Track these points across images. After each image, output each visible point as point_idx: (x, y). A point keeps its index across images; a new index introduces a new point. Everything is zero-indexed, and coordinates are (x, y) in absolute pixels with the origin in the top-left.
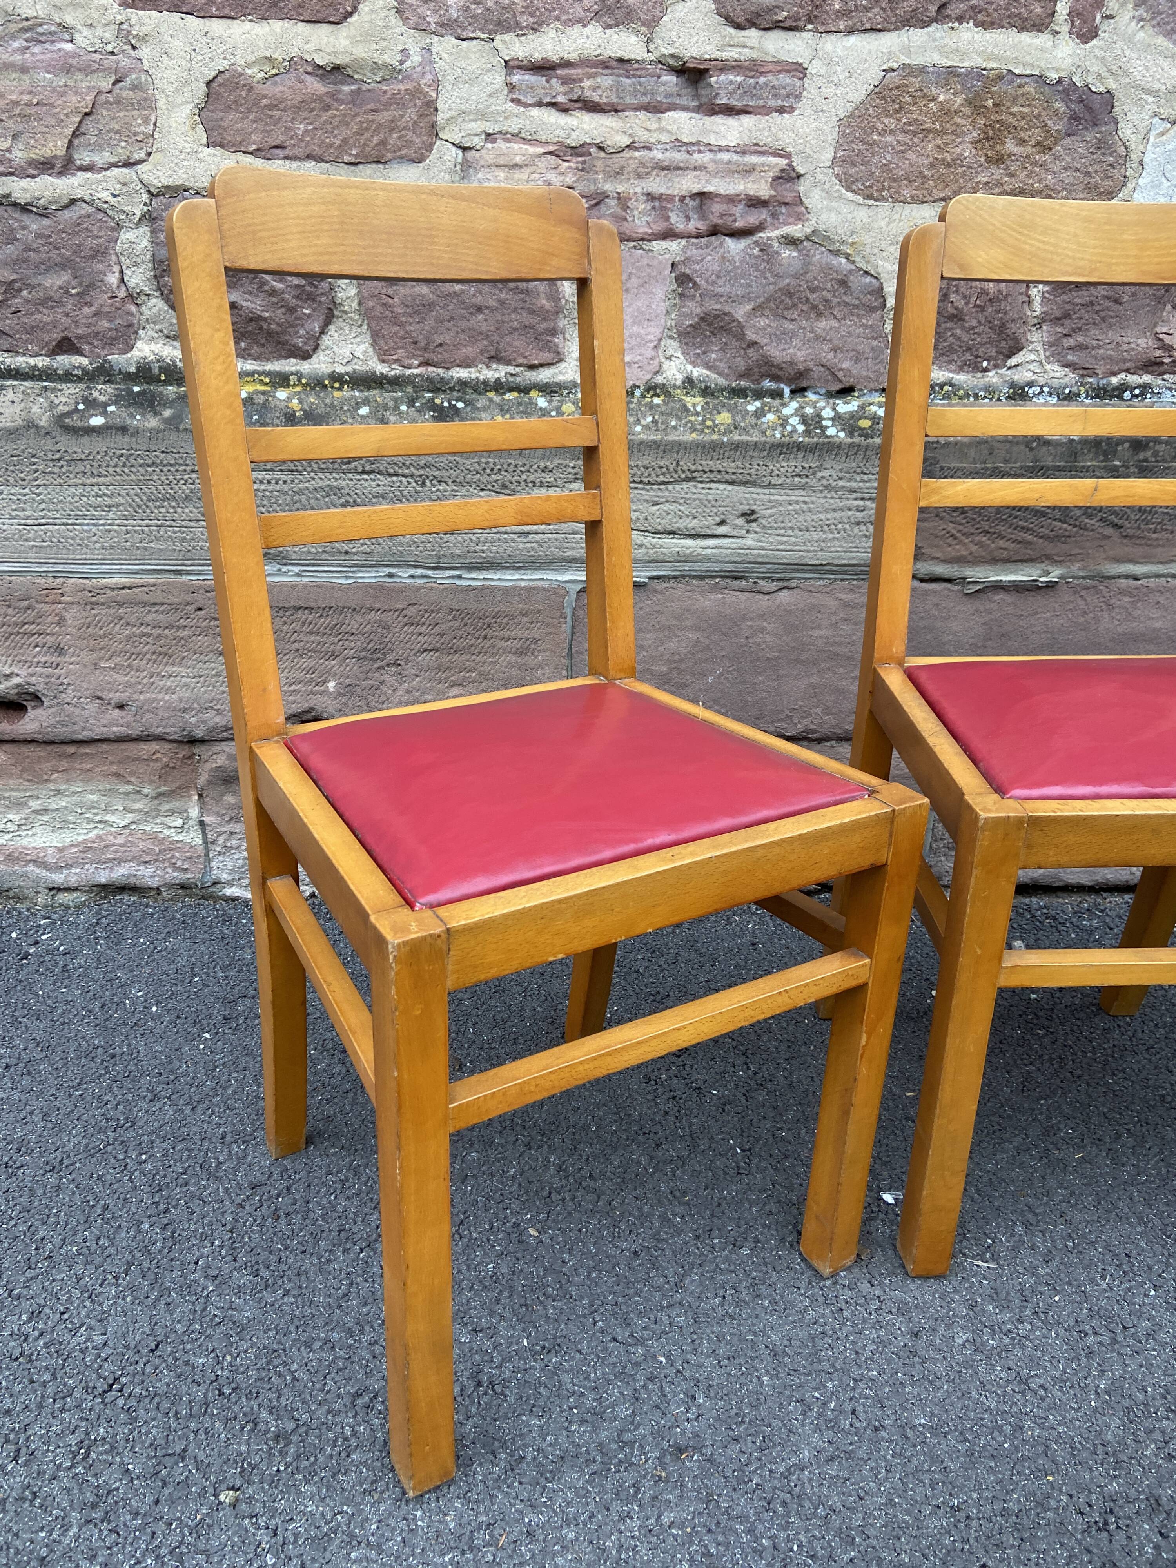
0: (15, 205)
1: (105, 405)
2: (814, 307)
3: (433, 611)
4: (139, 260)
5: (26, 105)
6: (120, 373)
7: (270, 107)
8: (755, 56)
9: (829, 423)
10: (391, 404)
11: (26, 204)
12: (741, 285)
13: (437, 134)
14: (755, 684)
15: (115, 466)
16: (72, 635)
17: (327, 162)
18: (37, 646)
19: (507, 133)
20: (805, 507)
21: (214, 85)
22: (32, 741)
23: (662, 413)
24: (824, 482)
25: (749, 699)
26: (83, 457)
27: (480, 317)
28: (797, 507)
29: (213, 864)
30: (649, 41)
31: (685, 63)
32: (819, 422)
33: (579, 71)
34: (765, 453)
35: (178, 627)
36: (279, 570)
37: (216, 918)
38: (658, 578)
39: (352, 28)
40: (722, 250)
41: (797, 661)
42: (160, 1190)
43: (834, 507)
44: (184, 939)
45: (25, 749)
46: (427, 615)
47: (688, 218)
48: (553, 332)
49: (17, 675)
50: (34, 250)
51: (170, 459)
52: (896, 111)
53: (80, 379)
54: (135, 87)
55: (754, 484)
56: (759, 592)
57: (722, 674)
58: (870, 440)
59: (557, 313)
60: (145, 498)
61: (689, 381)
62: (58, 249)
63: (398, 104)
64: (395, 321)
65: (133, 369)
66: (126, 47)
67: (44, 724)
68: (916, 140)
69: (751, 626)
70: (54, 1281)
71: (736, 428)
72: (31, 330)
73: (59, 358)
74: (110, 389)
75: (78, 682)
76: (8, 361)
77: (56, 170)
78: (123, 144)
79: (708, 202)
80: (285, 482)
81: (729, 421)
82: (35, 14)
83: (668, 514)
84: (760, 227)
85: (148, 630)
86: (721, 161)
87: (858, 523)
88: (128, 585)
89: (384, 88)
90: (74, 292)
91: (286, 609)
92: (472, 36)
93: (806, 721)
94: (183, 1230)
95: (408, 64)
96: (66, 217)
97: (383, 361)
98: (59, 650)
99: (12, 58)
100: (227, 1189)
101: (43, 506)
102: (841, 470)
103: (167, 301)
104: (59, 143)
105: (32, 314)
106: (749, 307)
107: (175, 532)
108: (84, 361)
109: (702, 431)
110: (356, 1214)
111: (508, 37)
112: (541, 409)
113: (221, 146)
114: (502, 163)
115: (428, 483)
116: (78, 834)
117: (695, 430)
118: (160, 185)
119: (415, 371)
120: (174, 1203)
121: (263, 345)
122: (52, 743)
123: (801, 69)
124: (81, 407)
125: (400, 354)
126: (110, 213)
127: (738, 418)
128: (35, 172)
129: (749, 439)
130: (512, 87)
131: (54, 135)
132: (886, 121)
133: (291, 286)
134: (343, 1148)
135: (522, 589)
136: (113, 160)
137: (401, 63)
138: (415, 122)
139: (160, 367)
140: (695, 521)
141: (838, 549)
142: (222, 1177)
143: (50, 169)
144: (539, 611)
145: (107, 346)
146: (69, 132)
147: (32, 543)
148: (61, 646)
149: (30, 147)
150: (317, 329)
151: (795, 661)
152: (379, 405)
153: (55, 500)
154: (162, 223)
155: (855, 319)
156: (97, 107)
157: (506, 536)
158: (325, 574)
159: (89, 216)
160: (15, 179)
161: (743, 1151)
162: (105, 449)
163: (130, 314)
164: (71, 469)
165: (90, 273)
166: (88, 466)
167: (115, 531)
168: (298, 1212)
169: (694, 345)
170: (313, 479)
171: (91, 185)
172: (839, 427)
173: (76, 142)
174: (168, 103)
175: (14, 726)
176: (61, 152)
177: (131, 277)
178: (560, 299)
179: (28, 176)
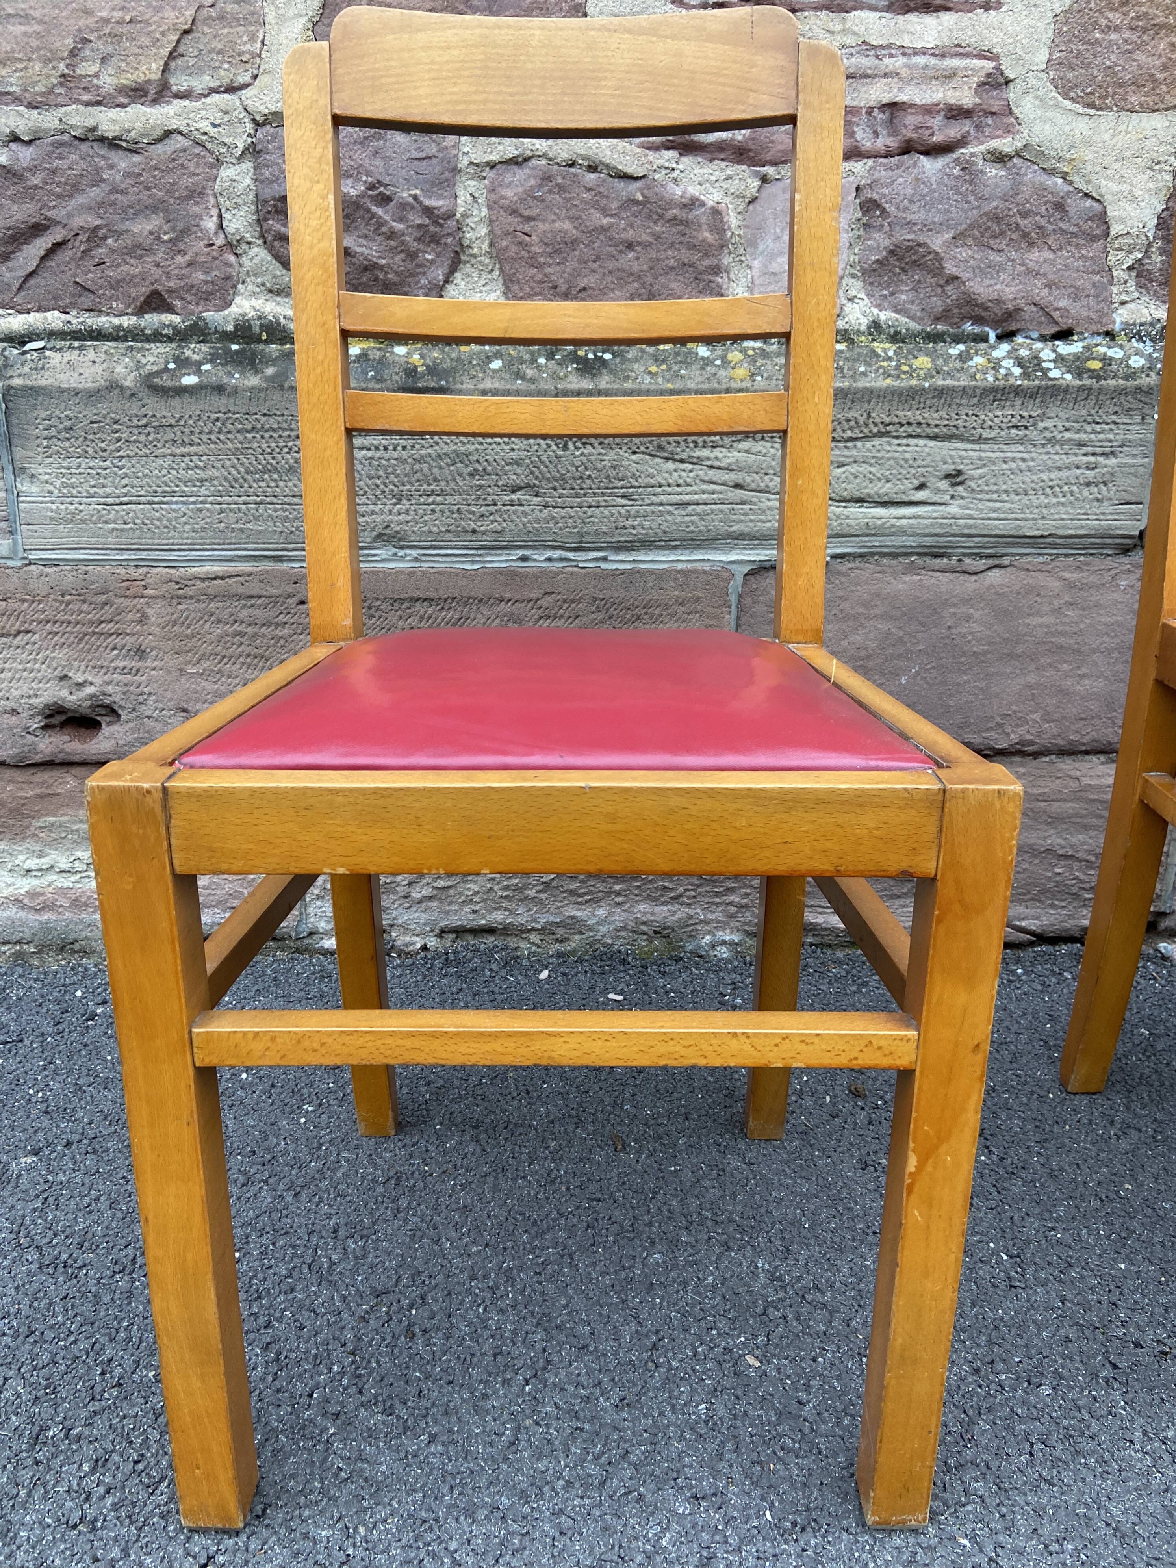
0: (102, 139)
1: (199, 364)
2: (1025, 235)
3: (573, 601)
4: (240, 201)
5: (118, 22)
6: (216, 331)
9: (1051, 365)
10: (527, 357)
11: (114, 138)
12: (939, 211)
14: (958, 684)
15: (210, 433)
16: (155, 636)
18: (114, 648)
20: (1023, 465)
23: (847, 359)
24: (1048, 434)
25: (951, 703)
26: (173, 422)
27: (631, 255)
28: (1013, 465)
29: (310, 910)
32: (1039, 365)
34: (975, 400)
35: (277, 625)
36: (395, 554)
37: (313, 974)
38: (842, 556)
40: (916, 171)
41: (1011, 656)
42: (259, 1297)
43: (1058, 464)
44: (276, 998)
46: (566, 606)
47: (876, 134)
48: (716, 270)
49: (91, 684)
50: (122, 192)
51: (273, 423)
53: (170, 339)
55: (960, 438)
56: (964, 572)
57: (918, 673)
58: (1103, 382)
59: (722, 247)
60: (242, 470)
61: (876, 325)
62: (148, 188)
63: (542, 9)
64: (532, 262)
65: (230, 328)
67: (119, 741)
68: (1145, 38)
69: (954, 614)
70: (124, 1417)
71: (938, 373)
72: (116, 285)
73: (146, 316)
74: (205, 348)
75: (160, 691)
76: (89, 321)
77: (150, 97)
78: (226, 66)
79: (901, 113)
80: (404, 448)
81: (930, 365)
83: (856, 477)
84: (962, 142)
85: (242, 628)
86: (916, 66)
87: (1088, 484)
88: (220, 574)
90: (166, 238)
91: (401, 601)
93: (1022, 730)
94: (291, 1350)
96: (159, 152)
98: (140, 653)
100: (344, 1298)
101: (125, 481)
102: (1068, 419)
103: (270, 249)
104: (154, 66)
105: (119, 265)
106: (948, 236)
107: (276, 511)
108: (176, 319)
109: (898, 377)
110: (515, 1332)
112: (703, 358)
115: (571, 445)
117: (889, 376)
118: (267, 111)
120: (277, 1315)
124: (172, 366)
126: (209, 146)
127: (940, 362)
128: (125, 101)
129: (956, 383)
131: (147, 56)
132: (1110, 15)
133: (412, 226)
134: (487, 1245)
135: (679, 572)
136: (214, 84)
139: (261, 325)
140: (889, 485)
141: (1064, 516)
142: (337, 1282)
143: (142, 96)
144: (698, 599)
145: (202, 302)
146: (166, 52)
147: (112, 526)
148: (142, 648)
149: (120, 71)
150: (441, 277)
151: (1008, 655)
152: (512, 358)
153: (140, 474)
154: (268, 157)
155: (1073, 249)
156: (198, 23)
157: (661, 508)
158: (448, 559)
159: (185, 150)
160: (104, 109)
161: (1011, 1257)
162: (198, 412)
163: (228, 264)
164: (159, 436)
165: (185, 217)
166: (179, 433)
167: (208, 510)
168: (438, 1329)
169: (880, 284)
170: (437, 444)
171: (188, 114)
172: (1064, 369)
173: (173, 65)
174: (278, 16)
175: (86, 746)
176: (156, 76)
177: (230, 221)
178: (725, 231)
179: (118, 106)
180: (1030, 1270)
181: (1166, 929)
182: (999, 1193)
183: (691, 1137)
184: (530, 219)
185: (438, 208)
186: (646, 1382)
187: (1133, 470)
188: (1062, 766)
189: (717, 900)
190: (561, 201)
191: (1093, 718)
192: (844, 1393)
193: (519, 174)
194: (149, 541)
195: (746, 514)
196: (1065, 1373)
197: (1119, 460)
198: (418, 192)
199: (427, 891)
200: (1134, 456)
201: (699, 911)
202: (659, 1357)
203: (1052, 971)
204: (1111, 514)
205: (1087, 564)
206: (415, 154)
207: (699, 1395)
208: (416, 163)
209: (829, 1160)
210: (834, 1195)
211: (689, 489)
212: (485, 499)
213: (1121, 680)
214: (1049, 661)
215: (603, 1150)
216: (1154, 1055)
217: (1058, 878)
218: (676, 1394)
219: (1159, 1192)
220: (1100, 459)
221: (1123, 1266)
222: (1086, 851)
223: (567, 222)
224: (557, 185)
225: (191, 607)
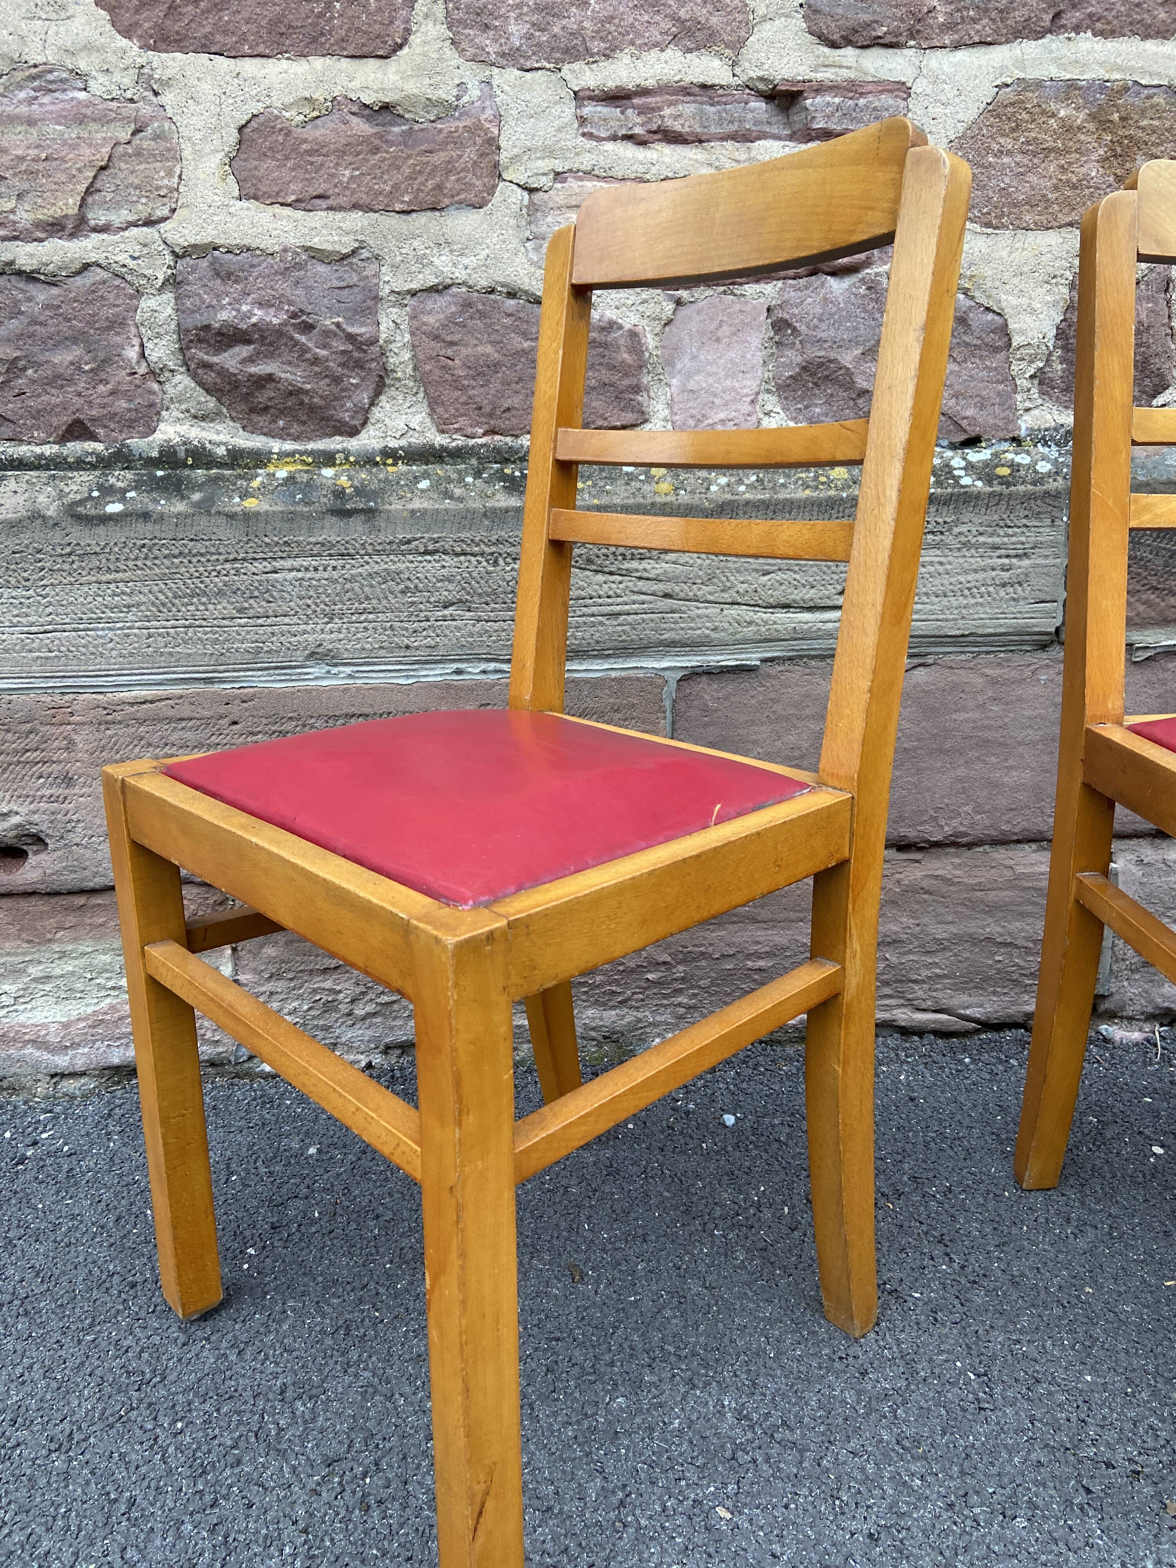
0: (20, 273)
1: (124, 491)
4: (162, 331)
5: (33, 160)
6: (141, 458)
7: (310, 153)
8: (852, 76)
9: (962, 473)
10: (455, 476)
11: (32, 272)
12: (847, 329)
13: (500, 175)
15: (136, 559)
16: (83, 762)
17: (376, 212)
18: (40, 777)
19: (578, 171)
20: (941, 569)
21: (247, 130)
22: (33, 893)
23: (767, 471)
24: (963, 539)
26: (98, 550)
28: (932, 569)
30: (734, 64)
31: (776, 86)
32: (950, 472)
33: (658, 99)
36: (329, 672)
37: (254, 1099)
38: (771, 660)
39: (402, 62)
40: (823, 291)
41: (941, 751)
42: (204, 1472)
43: (974, 567)
44: (216, 1129)
45: (24, 904)
48: (637, 389)
49: (17, 813)
50: (41, 324)
51: (200, 547)
52: (1013, 130)
53: (94, 467)
54: (157, 137)
58: (1012, 488)
59: (641, 367)
60: (170, 595)
62: (68, 320)
63: (456, 143)
64: (456, 384)
65: (155, 454)
66: (147, 93)
67: (48, 871)
68: (1036, 160)
71: (855, 483)
72: (36, 415)
73: (69, 444)
74: (129, 475)
75: (89, 818)
76: (10, 451)
77: (67, 232)
78: (144, 200)
80: (334, 568)
81: (846, 476)
82: (44, 60)
83: (781, 584)
84: (866, 263)
87: (1004, 585)
88: (149, 698)
89: (439, 126)
90: (87, 368)
91: (336, 718)
92: (536, 65)
93: (955, 823)
95: (465, 99)
96: (78, 284)
97: (443, 432)
98: (68, 780)
99: (18, 110)
101: (50, 609)
102: (981, 524)
103: (194, 376)
104: (70, 201)
105: (39, 396)
106: (857, 352)
107: (206, 633)
108: (99, 447)
109: (817, 488)
111: (576, 66)
112: (627, 474)
113: (256, 198)
114: (574, 203)
115: (501, 561)
116: (87, 1005)
117: (808, 487)
118: (186, 244)
119: (480, 441)
120: (224, 1492)
121: (304, 423)
122: (57, 894)
123: (904, 88)
124: (95, 494)
125: (463, 421)
126: (128, 277)
127: (856, 472)
128: (43, 235)
130: (582, 121)
131: (64, 192)
132: (1002, 141)
133: (336, 353)
135: (613, 680)
136: (132, 218)
137: (458, 98)
138: (475, 163)
139: (187, 450)
140: (813, 591)
141: (983, 616)
142: (286, 1450)
143: (59, 231)
144: (633, 705)
145: (125, 430)
146: (82, 188)
147: (37, 654)
148: (70, 775)
149: (37, 207)
150: (366, 401)
151: (938, 750)
152: (440, 478)
153: (64, 602)
154: (188, 288)
155: (977, 361)
156: (115, 160)
157: (592, 619)
158: (382, 675)
159: (104, 282)
160: (20, 243)
161: (978, 1376)
162: (124, 540)
163: (151, 392)
164: (83, 564)
165: (106, 346)
166: (104, 560)
167: (135, 635)
168: (394, 1499)
169: (794, 398)
170: (368, 563)
171: (107, 247)
172: (974, 477)
173: (90, 200)
174: (195, 152)
175: (12, 877)
176: (73, 211)
177: (152, 350)
178: (643, 352)
179: (35, 240)
180: (998, 1390)
181: (1106, 1011)
182: (962, 1305)
183: (650, 1261)
184: (452, 344)
185: (361, 335)
186: (614, 1545)
187: (1045, 570)
188: (996, 855)
189: (665, 1002)
190: (482, 325)
191: (1022, 808)
192: (818, 1543)
193: (440, 302)
194: (76, 668)
195: (676, 623)
196: (1040, 1502)
197: (1032, 561)
198: (340, 319)
199: (370, 1008)
200: (1046, 556)
201: (647, 1013)
202: (626, 1516)
203: (999, 1058)
204: (1028, 612)
205: (1008, 660)
206: (336, 283)
207: (670, 1555)
208: (337, 291)
209: (791, 1279)
210: (797, 1318)
211: (619, 600)
212: (417, 616)
213: (1048, 771)
214: (977, 754)
215: (560, 1281)
216: (1104, 1144)
217: (999, 966)
218: (646, 1556)
219: (1120, 1294)
220: (1014, 561)
221: (1089, 1378)
222: (1024, 937)
223: (489, 346)
224: (478, 311)
225: (120, 732)
